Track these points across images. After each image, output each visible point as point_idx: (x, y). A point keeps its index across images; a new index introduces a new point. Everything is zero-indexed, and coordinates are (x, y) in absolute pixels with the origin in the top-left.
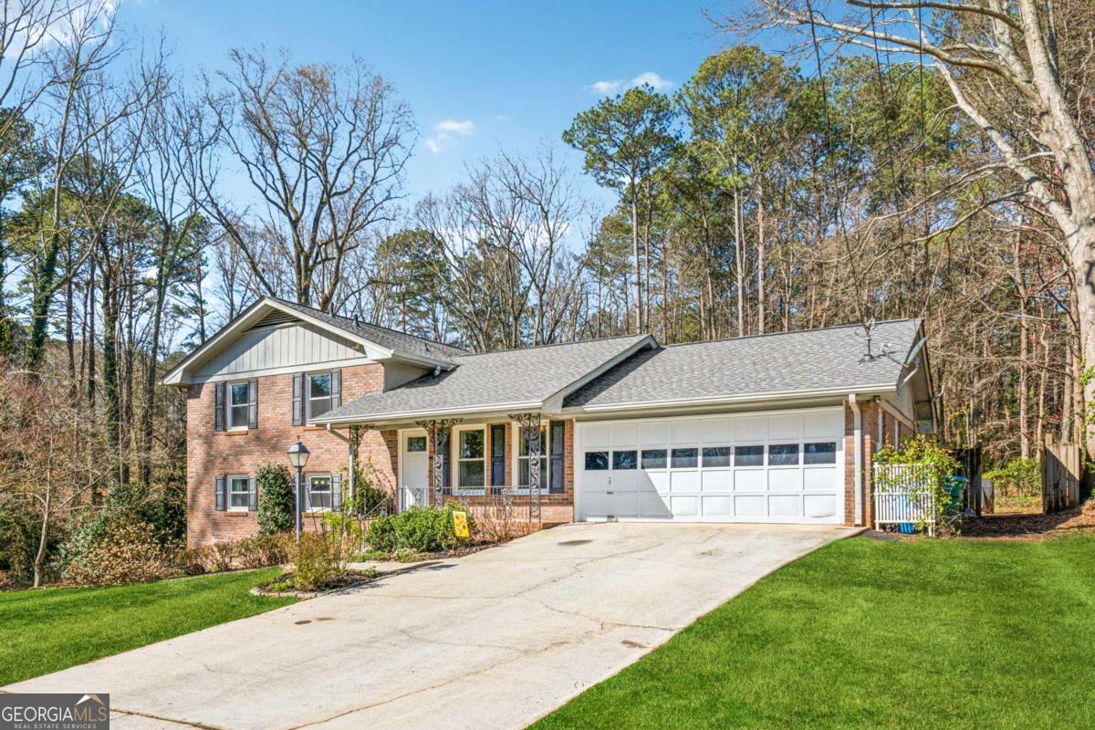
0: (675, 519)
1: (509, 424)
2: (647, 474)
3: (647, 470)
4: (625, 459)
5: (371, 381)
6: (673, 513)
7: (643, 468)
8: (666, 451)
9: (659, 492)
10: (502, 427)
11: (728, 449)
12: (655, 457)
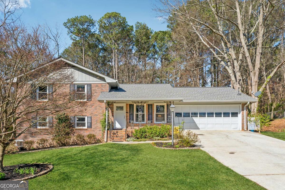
0: (200, 130)
1: (154, 104)
2: (193, 118)
3: (193, 117)
4: (187, 115)
5: (104, 89)
6: (200, 128)
7: (192, 117)
8: (197, 113)
9: (196, 123)
10: (152, 105)
11: (213, 113)
12: (195, 114)
